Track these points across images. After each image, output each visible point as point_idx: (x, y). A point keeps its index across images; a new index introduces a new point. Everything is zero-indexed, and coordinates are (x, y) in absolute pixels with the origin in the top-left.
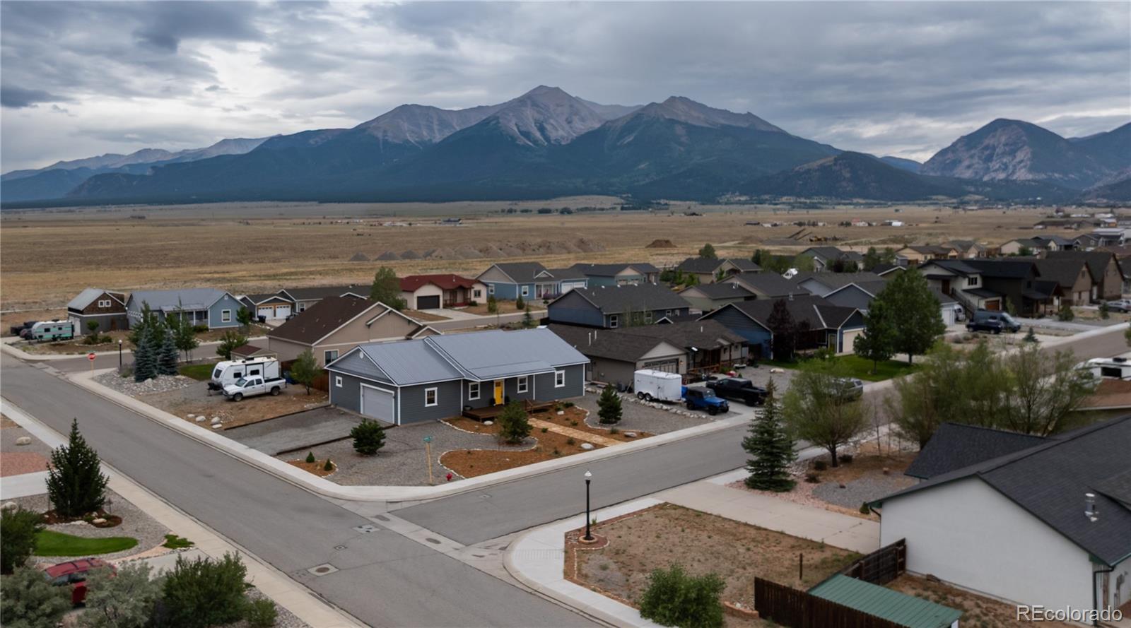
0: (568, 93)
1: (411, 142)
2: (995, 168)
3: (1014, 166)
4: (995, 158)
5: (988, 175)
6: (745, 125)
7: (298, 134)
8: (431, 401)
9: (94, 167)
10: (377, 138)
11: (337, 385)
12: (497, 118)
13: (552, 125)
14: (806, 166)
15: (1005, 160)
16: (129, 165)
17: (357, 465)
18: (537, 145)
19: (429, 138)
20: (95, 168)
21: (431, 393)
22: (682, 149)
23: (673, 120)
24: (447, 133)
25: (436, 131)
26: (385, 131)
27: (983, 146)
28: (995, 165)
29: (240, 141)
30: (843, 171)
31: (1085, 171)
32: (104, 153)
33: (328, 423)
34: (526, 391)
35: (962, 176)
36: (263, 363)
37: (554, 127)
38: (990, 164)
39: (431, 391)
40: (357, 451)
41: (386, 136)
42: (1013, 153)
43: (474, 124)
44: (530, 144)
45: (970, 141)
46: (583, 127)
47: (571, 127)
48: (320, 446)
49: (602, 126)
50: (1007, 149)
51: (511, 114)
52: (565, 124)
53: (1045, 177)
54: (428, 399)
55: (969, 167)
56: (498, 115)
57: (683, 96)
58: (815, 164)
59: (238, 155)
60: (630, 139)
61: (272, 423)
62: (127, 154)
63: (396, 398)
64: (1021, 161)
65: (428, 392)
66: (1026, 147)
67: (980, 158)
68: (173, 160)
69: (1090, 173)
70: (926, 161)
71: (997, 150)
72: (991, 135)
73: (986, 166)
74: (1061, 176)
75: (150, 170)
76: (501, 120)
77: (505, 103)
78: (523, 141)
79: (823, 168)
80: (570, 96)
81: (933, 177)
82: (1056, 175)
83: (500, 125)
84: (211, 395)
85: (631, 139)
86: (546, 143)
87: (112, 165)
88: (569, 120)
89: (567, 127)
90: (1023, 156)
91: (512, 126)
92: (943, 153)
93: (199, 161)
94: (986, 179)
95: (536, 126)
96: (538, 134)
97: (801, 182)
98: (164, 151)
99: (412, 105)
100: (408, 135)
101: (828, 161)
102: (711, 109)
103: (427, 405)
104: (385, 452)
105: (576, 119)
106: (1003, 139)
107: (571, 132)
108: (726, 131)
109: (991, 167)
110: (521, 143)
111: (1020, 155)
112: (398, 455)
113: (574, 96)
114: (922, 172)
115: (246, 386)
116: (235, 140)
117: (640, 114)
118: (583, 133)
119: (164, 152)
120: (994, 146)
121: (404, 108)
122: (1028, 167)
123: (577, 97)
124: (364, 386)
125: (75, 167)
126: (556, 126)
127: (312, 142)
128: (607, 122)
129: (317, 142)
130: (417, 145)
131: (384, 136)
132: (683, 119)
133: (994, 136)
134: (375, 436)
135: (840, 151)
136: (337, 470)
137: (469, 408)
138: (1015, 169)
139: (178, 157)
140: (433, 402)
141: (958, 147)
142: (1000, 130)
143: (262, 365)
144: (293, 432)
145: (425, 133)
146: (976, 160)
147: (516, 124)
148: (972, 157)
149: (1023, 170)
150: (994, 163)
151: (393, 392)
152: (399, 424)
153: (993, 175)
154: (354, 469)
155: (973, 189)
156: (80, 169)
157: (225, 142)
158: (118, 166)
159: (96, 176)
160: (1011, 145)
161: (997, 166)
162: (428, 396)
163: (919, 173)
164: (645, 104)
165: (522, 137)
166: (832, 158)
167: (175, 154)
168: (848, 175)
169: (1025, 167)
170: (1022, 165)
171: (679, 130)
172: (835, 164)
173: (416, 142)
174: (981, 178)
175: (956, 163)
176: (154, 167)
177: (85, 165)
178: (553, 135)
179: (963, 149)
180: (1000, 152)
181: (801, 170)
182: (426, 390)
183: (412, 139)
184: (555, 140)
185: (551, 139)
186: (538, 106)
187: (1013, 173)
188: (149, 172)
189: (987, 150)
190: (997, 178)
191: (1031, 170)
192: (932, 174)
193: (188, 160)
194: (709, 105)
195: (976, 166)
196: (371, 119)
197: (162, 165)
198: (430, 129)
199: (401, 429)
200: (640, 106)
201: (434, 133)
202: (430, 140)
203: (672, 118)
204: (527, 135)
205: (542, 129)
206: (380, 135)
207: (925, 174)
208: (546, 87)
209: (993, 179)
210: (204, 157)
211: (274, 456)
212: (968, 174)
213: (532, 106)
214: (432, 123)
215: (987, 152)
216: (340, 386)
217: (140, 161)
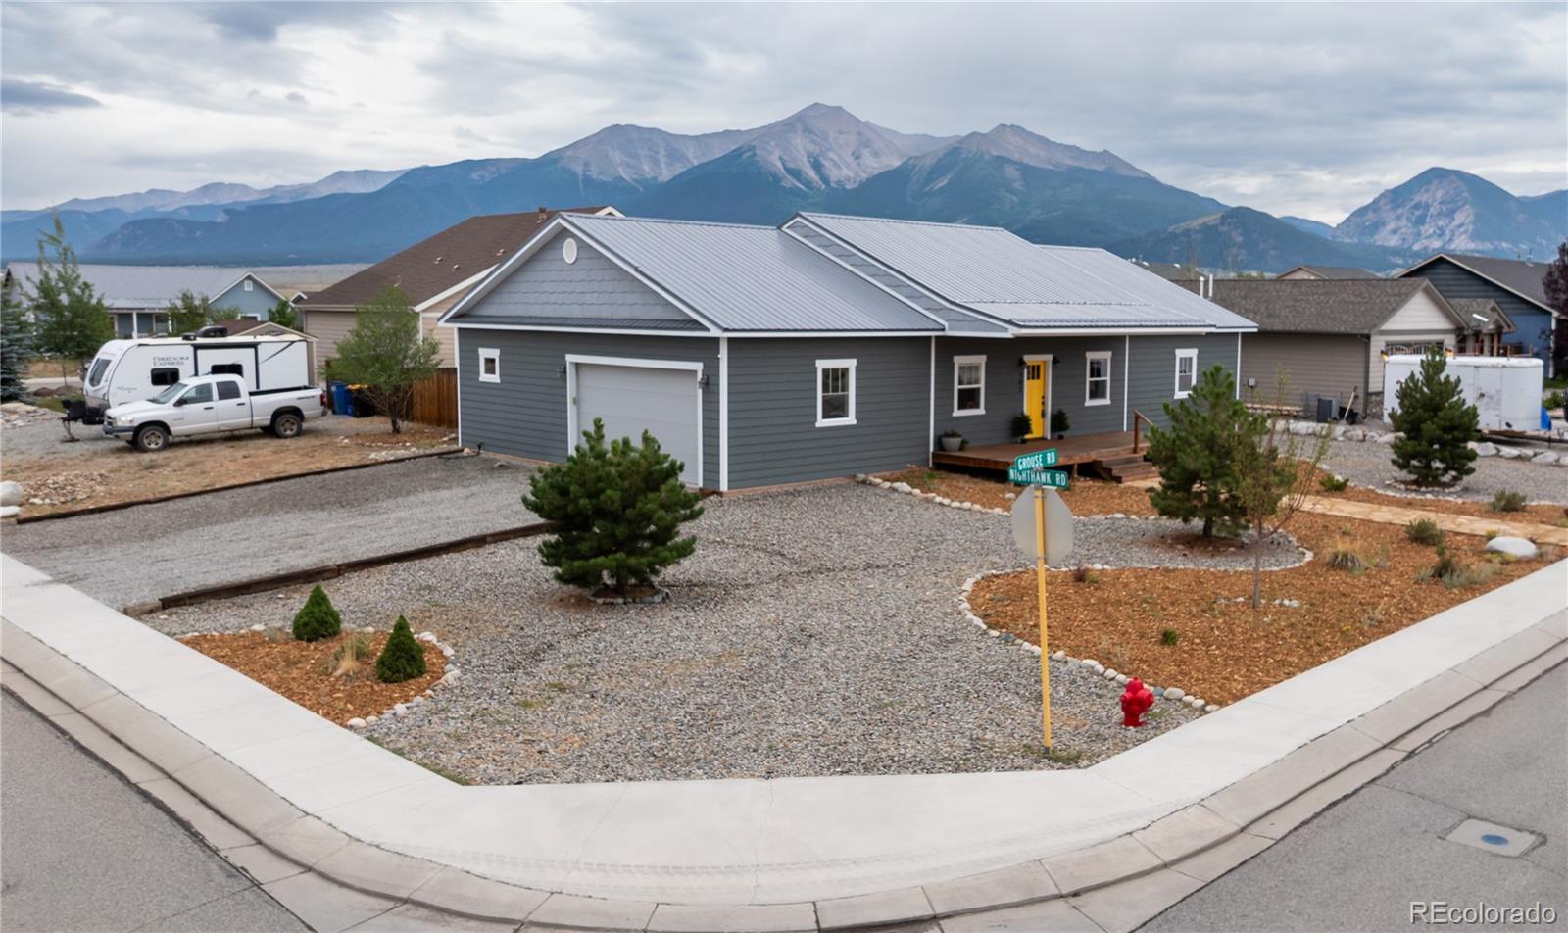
0: (855, 115)
1: (625, 181)
2: (1427, 234)
3: (1452, 231)
4: (1428, 220)
5: (1419, 243)
6: (1101, 168)
7: (454, 164)
8: (835, 408)
9: (132, 209)
10: (574, 174)
11: (484, 377)
12: (752, 148)
13: (831, 159)
14: (1183, 226)
15: (1440, 224)
16: (188, 207)
17: (565, 646)
18: (811, 189)
19: (652, 175)
20: (132, 211)
21: (836, 378)
22: (1015, 199)
23: (1003, 157)
24: (679, 169)
25: (663, 165)
26: (586, 164)
27: (1413, 203)
28: (1428, 229)
29: (363, 175)
30: (1233, 234)
31: (1538, 239)
32: (148, 189)
33: (444, 494)
34: (1107, 401)
35: (1385, 244)
36: (254, 346)
37: (835, 164)
38: (1421, 228)
39: (835, 371)
40: (558, 577)
41: (589, 170)
42: (1451, 214)
43: (718, 156)
44: (801, 186)
45: (1396, 197)
46: (875, 165)
47: (859, 164)
48: (388, 568)
49: (904, 163)
50: (1444, 209)
51: (773, 144)
52: (850, 159)
53: (1491, 247)
54: (825, 401)
55: (1394, 232)
56: (753, 143)
57: (1016, 124)
58: (1196, 224)
59: (362, 194)
60: (943, 183)
61: (223, 501)
62: (185, 191)
63: (709, 386)
64: (1461, 226)
65: (826, 372)
66: (1467, 206)
67: (1408, 219)
68: (260, 200)
69: (1544, 242)
70: (1339, 222)
71: (1431, 209)
72: (1423, 190)
73: (1415, 230)
74: (1510, 246)
75: (223, 214)
76: (757, 152)
77: (763, 127)
78: (790, 182)
79: (1206, 229)
80: (859, 120)
81: (1348, 244)
82: (1504, 245)
83: (756, 158)
84: (73, 440)
85: (945, 182)
86: (824, 187)
87: (162, 206)
88: (856, 154)
89: (853, 163)
90: (1463, 219)
91: (774, 160)
92: (1361, 212)
93: (300, 202)
94: (1416, 247)
95: (809, 161)
96: (812, 174)
97: (1176, 248)
98: (244, 186)
99: (627, 126)
100: (620, 169)
101: (1213, 219)
102: (1055, 143)
103: (822, 423)
104: (691, 585)
105: (866, 153)
106: (1439, 195)
107: (860, 172)
108: (1074, 175)
109: (1423, 232)
110: (788, 185)
111: (1460, 217)
112: (759, 593)
113: (863, 119)
114: (1333, 237)
115: (181, 402)
116: (356, 172)
117: (958, 148)
118: (876, 173)
119: (244, 188)
120: (1427, 203)
121: (615, 130)
122: (1470, 232)
123: (867, 122)
124: (578, 365)
125: (99, 208)
126: (839, 162)
127: (475, 176)
128: (911, 158)
129: (482, 177)
130: (633, 184)
131: (585, 171)
132: (1016, 156)
133: (1427, 191)
134: (650, 503)
135: (1226, 206)
136: (452, 674)
137: (956, 442)
138: (1454, 235)
139: (267, 195)
140: (843, 413)
141: (1380, 204)
142: (1435, 182)
143: (252, 350)
144: (291, 523)
145: (646, 168)
146: (1404, 222)
147: (780, 158)
148: (1399, 218)
149: (1463, 237)
150: (1427, 226)
151: (698, 366)
152: (724, 486)
153: (1425, 242)
154: (547, 670)
155: (1401, 261)
156: (107, 211)
157: (340, 175)
158: (171, 208)
159: (134, 223)
160: (1450, 203)
161: (1431, 231)
162: (825, 388)
163: (1329, 238)
164: (964, 133)
165: (789, 177)
166: (1219, 215)
167: (264, 191)
168: (1239, 239)
169: (1465, 232)
170: (1462, 230)
171: (1011, 172)
172: (1222, 224)
173: (634, 180)
174: (1410, 247)
175: (1377, 226)
176: (229, 211)
177: (118, 205)
178: (834, 175)
179: (1388, 207)
180: (1435, 213)
181: (1177, 232)
182: (822, 364)
183: (626, 175)
184: (838, 183)
185: (831, 180)
186: (811, 132)
187: (1451, 240)
188: (221, 218)
189: (1418, 209)
190: (1431, 247)
191: (1475, 236)
192: (1347, 240)
193: (284, 201)
194: (1052, 139)
195: (1404, 230)
196: (567, 145)
197: (242, 208)
198: (655, 162)
199: (736, 503)
200: (956, 136)
201: (661, 169)
202: (655, 179)
203: (1002, 154)
204: (796, 173)
205: (817, 166)
206: (579, 169)
207: (1340, 240)
208: (823, 105)
209: (1425, 248)
210: (307, 197)
211: (140, 613)
212: (1393, 242)
213: (804, 131)
214: (657, 153)
215: (1418, 213)
216: (495, 378)
217: (207, 201)
